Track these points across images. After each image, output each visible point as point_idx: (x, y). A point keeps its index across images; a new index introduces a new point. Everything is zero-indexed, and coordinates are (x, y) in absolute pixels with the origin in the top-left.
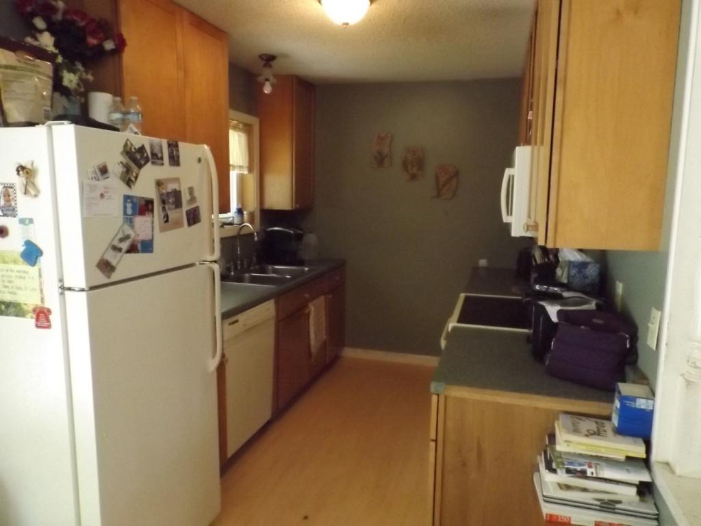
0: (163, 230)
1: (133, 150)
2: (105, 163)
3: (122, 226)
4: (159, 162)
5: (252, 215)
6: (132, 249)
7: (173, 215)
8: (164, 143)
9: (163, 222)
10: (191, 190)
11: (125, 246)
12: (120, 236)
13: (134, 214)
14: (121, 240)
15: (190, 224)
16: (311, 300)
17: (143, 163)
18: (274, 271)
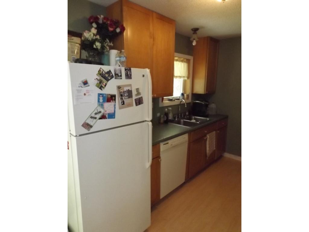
0: (120, 108)
1: (104, 73)
2: (86, 79)
3: (97, 107)
4: (120, 77)
5: (188, 96)
6: (103, 117)
7: (127, 101)
9: (121, 104)
10: (137, 90)
11: (98, 116)
12: (96, 111)
13: (104, 101)
14: (96, 114)
15: (136, 105)
16: (208, 133)
17: (109, 78)
18: (195, 119)
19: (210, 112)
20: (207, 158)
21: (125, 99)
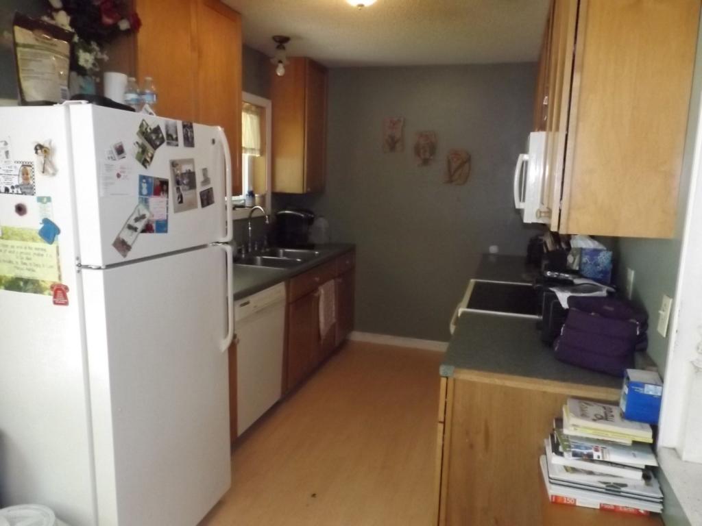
0: (177, 211)
1: (149, 130)
2: (121, 142)
3: (137, 206)
4: (174, 142)
5: (263, 197)
6: (148, 229)
7: (187, 195)
8: (179, 124)
9: (177, 202)
10: (205, 171)
11: (140, 225)
12: (136, 215)
13: (149, 194)
14: (137, 220)
15: (203, 205)
16: (321, 283)
17: (158, 143)
18: (285, 254)
19: (313, 239)
20: (322, 342)
21: (183, 190)
